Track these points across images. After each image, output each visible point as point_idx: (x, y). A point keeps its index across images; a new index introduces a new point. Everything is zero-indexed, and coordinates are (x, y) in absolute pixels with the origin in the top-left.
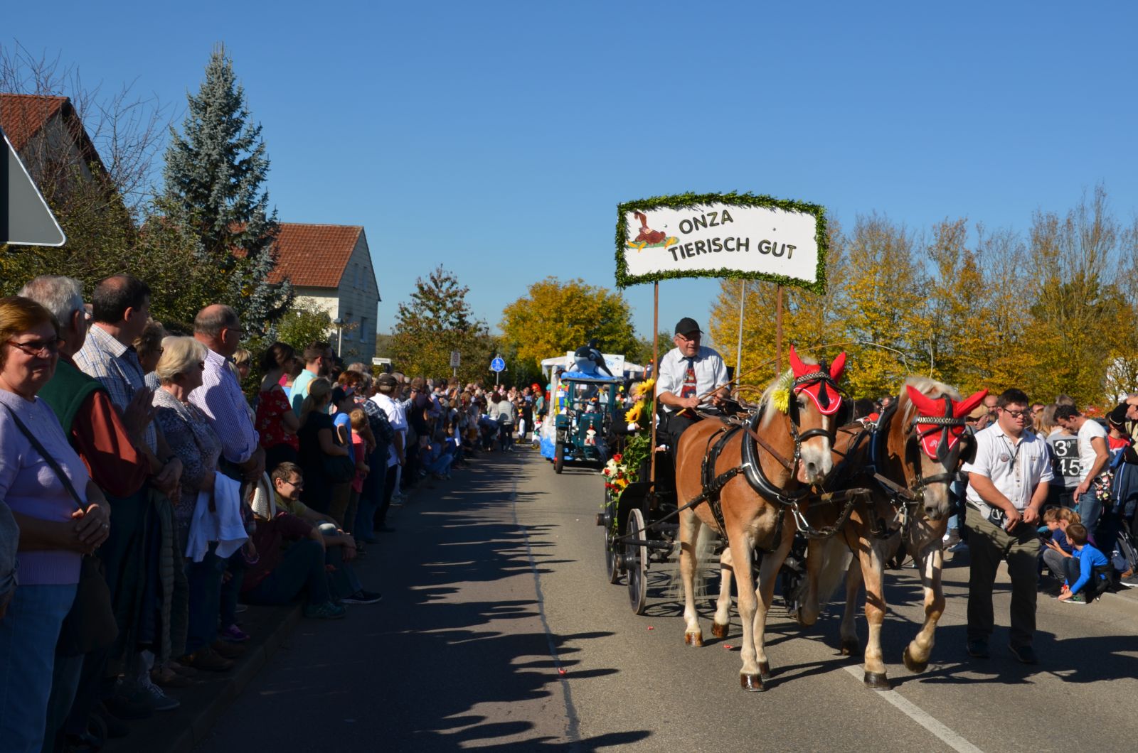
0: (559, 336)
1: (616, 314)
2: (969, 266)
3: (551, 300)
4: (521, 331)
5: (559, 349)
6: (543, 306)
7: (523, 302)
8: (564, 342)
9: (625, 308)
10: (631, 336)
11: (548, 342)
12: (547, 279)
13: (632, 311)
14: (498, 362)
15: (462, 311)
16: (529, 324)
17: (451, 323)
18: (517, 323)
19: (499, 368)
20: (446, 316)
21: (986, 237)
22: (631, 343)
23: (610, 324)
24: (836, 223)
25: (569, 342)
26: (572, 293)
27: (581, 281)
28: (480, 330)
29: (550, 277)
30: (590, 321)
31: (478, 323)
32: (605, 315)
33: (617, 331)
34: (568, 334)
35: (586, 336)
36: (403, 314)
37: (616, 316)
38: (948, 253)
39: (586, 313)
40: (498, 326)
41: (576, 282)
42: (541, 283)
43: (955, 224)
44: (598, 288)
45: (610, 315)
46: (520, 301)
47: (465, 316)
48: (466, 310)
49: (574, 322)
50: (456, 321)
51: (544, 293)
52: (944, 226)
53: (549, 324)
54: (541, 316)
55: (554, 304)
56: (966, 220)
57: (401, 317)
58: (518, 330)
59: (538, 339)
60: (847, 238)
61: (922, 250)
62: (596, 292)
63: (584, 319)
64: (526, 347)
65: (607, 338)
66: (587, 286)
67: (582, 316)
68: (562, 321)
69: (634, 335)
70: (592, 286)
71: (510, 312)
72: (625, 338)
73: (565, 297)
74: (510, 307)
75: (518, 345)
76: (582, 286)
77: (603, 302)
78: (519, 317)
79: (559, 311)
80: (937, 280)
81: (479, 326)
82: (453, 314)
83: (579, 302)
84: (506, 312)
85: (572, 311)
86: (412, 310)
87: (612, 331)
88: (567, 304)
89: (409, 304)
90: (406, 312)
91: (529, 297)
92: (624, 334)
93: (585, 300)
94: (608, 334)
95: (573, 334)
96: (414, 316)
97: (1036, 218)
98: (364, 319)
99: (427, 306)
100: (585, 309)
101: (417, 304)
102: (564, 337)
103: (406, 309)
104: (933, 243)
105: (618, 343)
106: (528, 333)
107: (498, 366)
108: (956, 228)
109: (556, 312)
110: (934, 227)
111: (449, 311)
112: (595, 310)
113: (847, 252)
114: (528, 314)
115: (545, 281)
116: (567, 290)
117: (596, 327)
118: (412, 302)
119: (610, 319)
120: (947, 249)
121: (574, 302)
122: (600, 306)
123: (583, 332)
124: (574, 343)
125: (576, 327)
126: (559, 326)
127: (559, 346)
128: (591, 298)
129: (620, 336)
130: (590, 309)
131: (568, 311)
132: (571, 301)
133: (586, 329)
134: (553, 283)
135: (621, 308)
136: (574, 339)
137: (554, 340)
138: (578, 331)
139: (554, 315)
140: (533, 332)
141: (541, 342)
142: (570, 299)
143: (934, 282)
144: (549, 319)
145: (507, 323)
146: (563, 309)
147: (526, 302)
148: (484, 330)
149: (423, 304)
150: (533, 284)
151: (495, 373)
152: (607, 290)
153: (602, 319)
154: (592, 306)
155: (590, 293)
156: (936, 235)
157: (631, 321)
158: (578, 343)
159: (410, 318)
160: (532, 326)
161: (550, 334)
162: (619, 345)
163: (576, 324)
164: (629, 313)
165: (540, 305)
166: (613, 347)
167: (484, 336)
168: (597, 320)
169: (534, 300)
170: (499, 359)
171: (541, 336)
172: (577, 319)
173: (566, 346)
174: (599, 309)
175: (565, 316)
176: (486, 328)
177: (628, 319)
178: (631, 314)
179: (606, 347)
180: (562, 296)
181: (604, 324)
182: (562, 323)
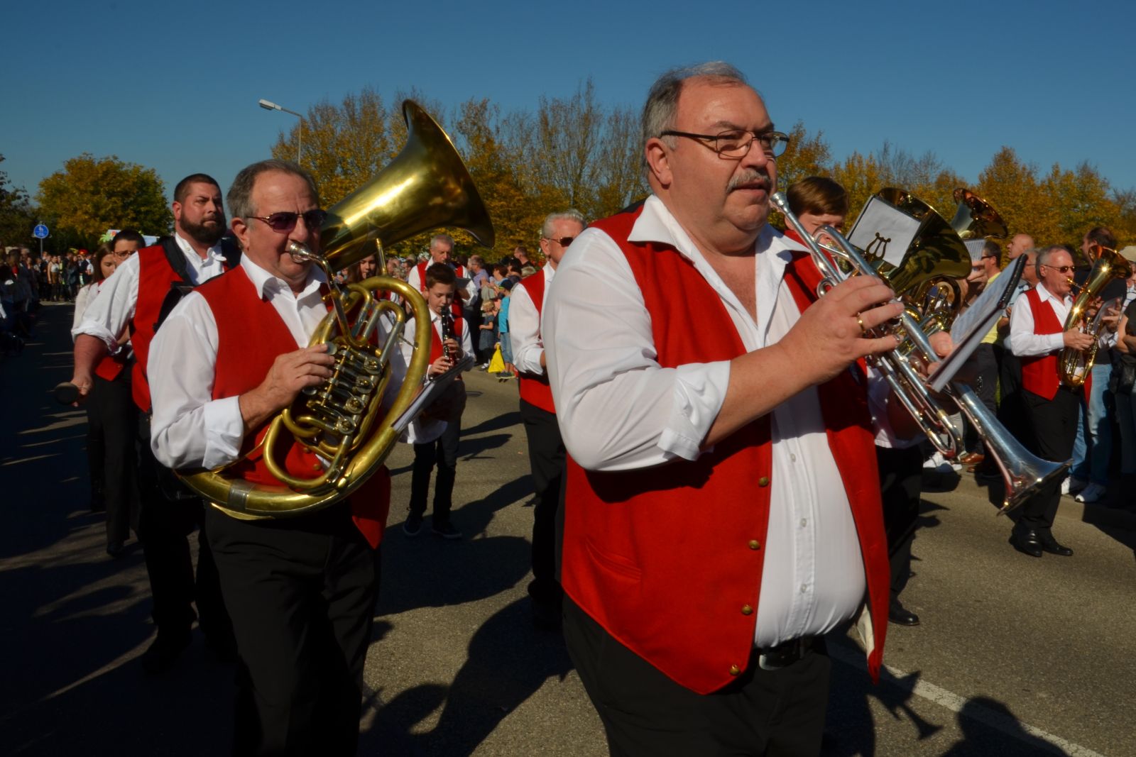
0: (97, 207)
1: (151, 188)
2: (489, 141)
3: (86, 175)
4: (58, 202)
5: (98, 219)
6: (80, 180)
7: (58, 176)
8: (103, 212)
9: (158, 182)
10: (164, 206)
11: (86, 213)
12: (82, 156)
13: (165, 186)
14: (40, 229)
16: (66, 196)
18: (54, 196)
19: (43, 235)
21: (503, 116)
23: (145, 196)
24: (377, 98)
25: (107, 212)
26: (108, 168)
27: (116, 158)
28: (19, 198)
29: (84, 154)
30: (125, 194)
31: (17, 191)
32: (140, 188)
33: (152, 203)
34: (106, 205)
35: (123, 206)
37: (151, 189)
38: (476, 128)
39: (122, 187)
40: (35, 198)
41: (111, 159)
42: (77, 159)
43: (480, 102)
44: (132, 165)
45: (144, 188)
46: (56, 174)
49: (110, 195)
51: (80, 168)
52: (471, 104)
53: (86, 197)
54: (78, 189)
55: (91, 177)
56: (489, 100)
58: (55, 202)
59: (76, 210)
60: (388, 111)
61: (454, 125)
62: (131, 168)
63: (119, 192)
64: (65, 217)
65: (143, 209)
66: (121, 162)
67: (119, 189)
68: (99, 193)
70: (126, 162)
71: (46, 185)
72: (160, 209)
73: (101, 172)
74: (46, 181)
75: (57, 216)
76: (116, 162)
77: (138, 176)
78: (55, 189)
79: (95, 183)
80: (466, 151)
81: (19, 194)
84: (42, 185)
85: (108, 184)
87: (147, 203)
88: (103, 178)
91: (65, 172)
92: (159, 205)
93: (121, 175)
94: (143, 205)
95: (111, 206)
97: (542, 102)
100: (121, 182)
102: (102, 208)
104: (462, 119)
105: (154, 213)
106: (65, 204)
107: (41, 232)
108: (481, 106)
109: (93, 185)
110: (462, 105)
112: (131, 183)
113: (387, 124)
114: (65, 188)
115: (81, 157)
116: (103, 165)
117: (132, 199)
119: (144, 191)
120: (474, 124)
121: (110, 176)
122: (136, 180)
123: (120, 204)
124: (112, 213)
125: (114, 199)
126: (96, 198)
127: (98, 216)
128: (126, 174)
129: (155, 207)
130: (126, 183)
131: (105, 184)
132: (106, 175)
133: (123, 200)
134: (88, 159)
135: (155, 182)
136: (112, 209)
137: (91, 210)
138: (115, 202)
139: (91, 188)
140: (71, 204)
141: (79, 213)
142: (106, 174)
143: (464, 154)
144: (86, 192)
145: (44, 196)
146: (100, 182)
147: (62, 176)
148: (23, 199)
150: (69, 160)
151: (38, 240)
152: (142, 167)
153: (138, 192)
154: (127, 181)
155: (124, 169)
156: (463, 111)
157: (163, 194)
158: (116, 214)
160: (69, 198)
161: (89, 206)
162: (155, 215)
163: (115, 196)
164: (162, 187)
165: (77, 179)
166: (149, 217)
167: (23, 205)
168: (134, 194)
169: (70, 175)
170: (42, 227)
171: (78, 207)
172: (114, 192)
173: (104, 216)
174: (134, 183)
175: (102, 189)
176: (25, 196)
177: (162, 192)
178: (164, 188)
179: (142, 216)
180: (98, 171)
181: (140, 196)
182: (99, 196)
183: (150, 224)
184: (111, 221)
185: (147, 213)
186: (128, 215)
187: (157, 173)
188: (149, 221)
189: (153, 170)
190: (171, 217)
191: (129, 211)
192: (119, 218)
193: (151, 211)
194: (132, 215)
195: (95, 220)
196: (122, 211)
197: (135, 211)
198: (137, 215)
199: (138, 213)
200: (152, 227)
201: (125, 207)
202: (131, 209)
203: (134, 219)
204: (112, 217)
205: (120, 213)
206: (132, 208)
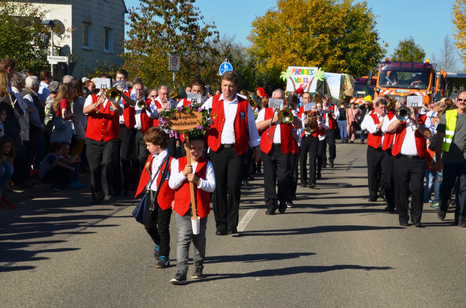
0: (304, 45)
3: (296, 11)
4: (269, 41)
5: (304, 58)
6: (290, 17)
7: (271, 14)
8: (309, 50)
9: (369, 16)
10: (374, 43)
11: (294, 51)
13: (376, 20)
15: (191, 15)
16: (276, 35)
17: (181, 29)
18: (266, 34)
20: (175, 21)
22: (375, 50)
23: (354, 32)
25: (313, 50)
26: (317, 4)
28: (210, 34)
30: (335, 30)
31: (207, 27)
32: (350, 23)
33: (362, 39)
34: (313, 42)
35: (330, 44)
36: (133, 20)
37: (360, 24)
39: (331, 23)
40: (248, 38)
45: (354, 23)
46: (269, 13)
47: (194, 20)
48: (197, 15)
49: (318, 31)
50: (185, 25)
53: (295, 34)
54: (288, 27)
55: (300, 14)
57: (132, 23)
58: (266, 41)
59: (284, 49)
64: (274, 57)
65: (350, 46)
67: (327, 26)
68: (308, 31)
69: (378, 42)
71: (258, 24)
72: (368, 45)
73: (310, 7)
74: (259, 20)
75: (267, 55)
77: (348, 11)
79: (304, 20)
81: (210, 30)
82: (182, 19)
83: (323, 12)
84: (254, 25)
85: (317, 20)
86: (141, 16)
87: (356, 39)
88: (312, 14)
89: (137, 9)
90: (135, 18)
91: (276, 9)
92: (368, 41)
93: (330, 10)
94: (352, 42)
95: (318, 43)
96: (144, 22)
98: (108, 30)
99: (155, 10)
100: (330, 18)
101: (146, 9)
102: (309, 46)
103: (137, 16)
105: (362, 50)
109: (302, 22)
111: (179, 16)
112: (340, 18)
114: (276, 26)
117: (341, 36)
118: (140, 7)
119: (354, 27)
121: (319, 12)
122: (345, 15)
123: (328, 41)
124: (319, 51)
125: (321, 36)
126: (304, 35)
127: (304, 54)
128: (337, 9)
129: (363, 44)
130: (335, 18)
131: (313, 20)
132: (316, 11)
133: (330, 37)
135: (366, 16)
136: (319, 47)
137: (299, 49)
138: (323, 40)
139: (300, 25)
140: (280, 43)
141: (288, 51)
142: (315, 9)
144: (295, 30)
145: (256, 35)
146: (308, 18)
147: (274, 14)
148: (214, 36)
149: (151, 8)
153: (347, 28)
154: (336, 16)
155: (336, 4)
157: (375, 29)
158: (322, 51)
159: (140, 24)
160: (278, 37)
161: (296, 44)
162: (363, 53)
163: (321, 33)
164: (374, 21)
165: (287, 16)
166: (356, 55)
167: (215, 42)
168: (342, 29)
169: (281, 12)
170: (227, 64)
171: (287, 46)
172: (323, 29)
173: (311, 54)
174: (344, 19)
175: (310, 26)
176: (215, 32)
177: (372, 28)
178: (375, 22)
179: (350, 54)
180: (307, 7)
181: (348, 33)
182: (307, 33)
183: (358, 62)
184: (318, 59)
185: (355, 50)
186: (335, 52)
187: (368, 7)
188: (357, 59)
189: (365, 4)
190: (380, 54)
191: (336, 49)
192: (326, 57)
193: (359, 48)
194: (339, 53)
195: (301, 58)
196: (329, 49)
197: (342, 49)
198: (345, 53)
199: (346, 50)
200: (359, 65)
201: (333, 44)
202: (339, 47)
203: (340, 58)
204: (319, 56)
205: (327, 51)
206: (340, 45)
